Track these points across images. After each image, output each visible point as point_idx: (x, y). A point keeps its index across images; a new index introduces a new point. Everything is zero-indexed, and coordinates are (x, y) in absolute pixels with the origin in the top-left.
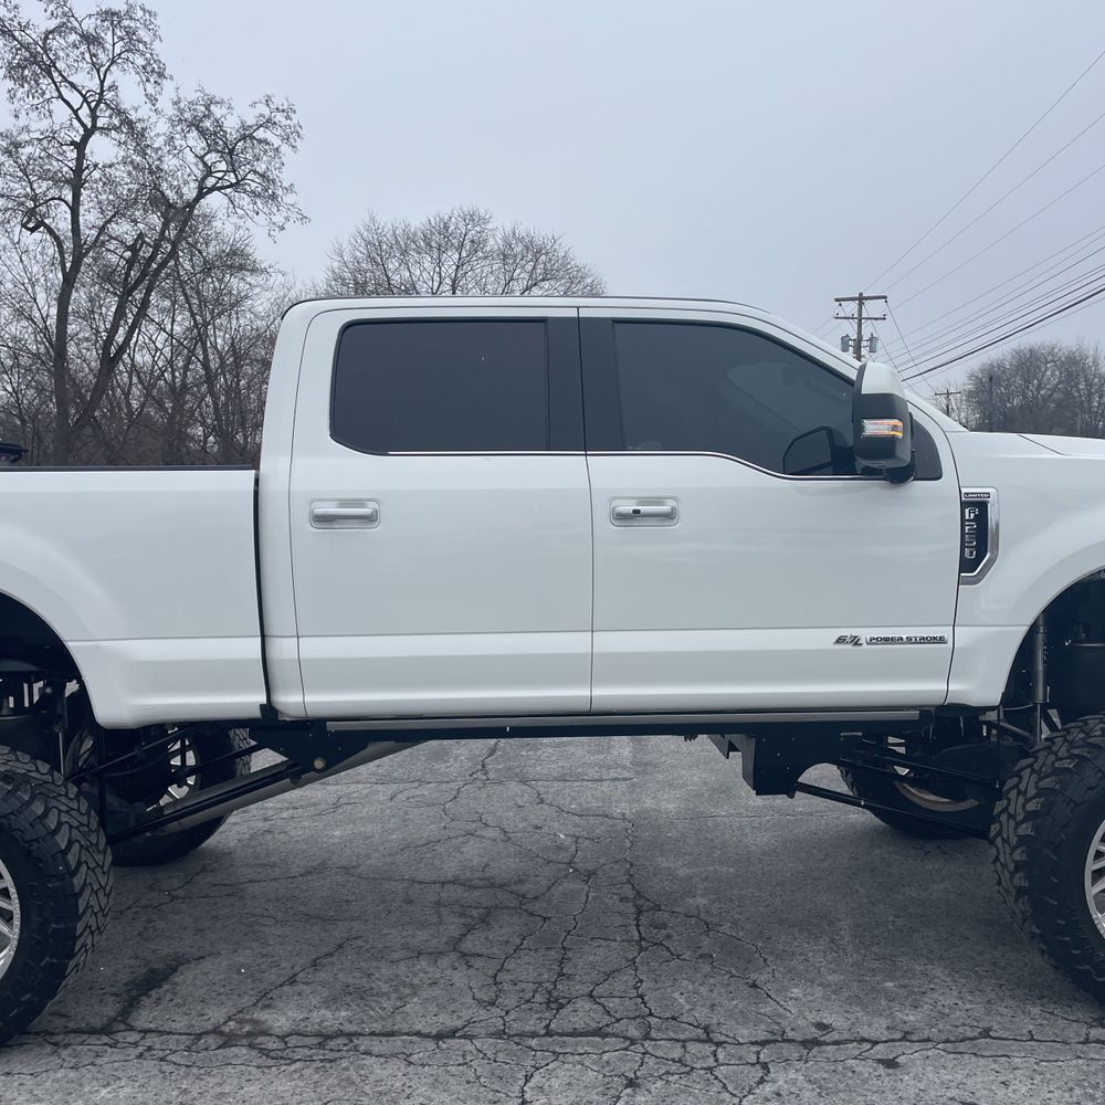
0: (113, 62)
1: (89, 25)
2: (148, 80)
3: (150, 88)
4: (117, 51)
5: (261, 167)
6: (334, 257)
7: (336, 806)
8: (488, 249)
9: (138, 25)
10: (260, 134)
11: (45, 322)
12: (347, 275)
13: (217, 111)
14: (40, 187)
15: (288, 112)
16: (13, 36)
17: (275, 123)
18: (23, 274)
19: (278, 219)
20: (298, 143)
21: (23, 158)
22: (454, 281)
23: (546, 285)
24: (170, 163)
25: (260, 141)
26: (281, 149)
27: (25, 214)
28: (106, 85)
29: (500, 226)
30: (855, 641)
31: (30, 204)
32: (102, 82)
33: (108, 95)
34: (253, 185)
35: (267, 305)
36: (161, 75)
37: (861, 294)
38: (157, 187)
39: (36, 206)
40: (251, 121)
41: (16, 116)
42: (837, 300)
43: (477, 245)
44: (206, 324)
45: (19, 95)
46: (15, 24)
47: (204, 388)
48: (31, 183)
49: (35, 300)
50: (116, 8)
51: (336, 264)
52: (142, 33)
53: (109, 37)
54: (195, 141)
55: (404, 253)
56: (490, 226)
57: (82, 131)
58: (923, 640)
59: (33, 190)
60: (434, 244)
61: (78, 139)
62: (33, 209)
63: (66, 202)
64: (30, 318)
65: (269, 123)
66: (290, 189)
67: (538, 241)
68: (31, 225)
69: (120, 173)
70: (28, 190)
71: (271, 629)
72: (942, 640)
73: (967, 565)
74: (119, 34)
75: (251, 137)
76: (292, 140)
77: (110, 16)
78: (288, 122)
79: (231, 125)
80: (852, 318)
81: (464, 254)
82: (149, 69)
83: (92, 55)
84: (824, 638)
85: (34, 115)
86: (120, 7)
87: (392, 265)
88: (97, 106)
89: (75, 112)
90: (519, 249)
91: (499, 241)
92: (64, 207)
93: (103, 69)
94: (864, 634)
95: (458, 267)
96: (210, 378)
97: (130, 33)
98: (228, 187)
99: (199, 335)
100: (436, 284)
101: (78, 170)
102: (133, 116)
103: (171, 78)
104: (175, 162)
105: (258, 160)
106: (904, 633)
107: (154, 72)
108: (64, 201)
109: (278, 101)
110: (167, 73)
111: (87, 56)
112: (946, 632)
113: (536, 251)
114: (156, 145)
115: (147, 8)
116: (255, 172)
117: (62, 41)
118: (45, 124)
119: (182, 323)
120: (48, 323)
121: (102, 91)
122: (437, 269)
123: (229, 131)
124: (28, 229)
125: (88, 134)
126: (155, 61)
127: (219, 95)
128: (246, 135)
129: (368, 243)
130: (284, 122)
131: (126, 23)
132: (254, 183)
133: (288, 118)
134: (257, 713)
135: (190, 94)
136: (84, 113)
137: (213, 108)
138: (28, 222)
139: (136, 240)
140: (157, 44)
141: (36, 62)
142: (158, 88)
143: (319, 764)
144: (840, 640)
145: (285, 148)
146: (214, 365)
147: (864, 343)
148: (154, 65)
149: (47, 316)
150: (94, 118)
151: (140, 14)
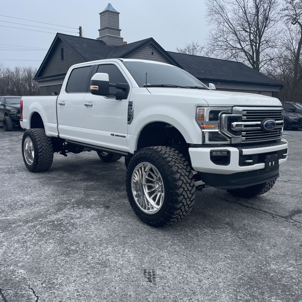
11: (294, 50)
14: (298, 11)
18: (290, 37)
21: (294, 4)
27: (293, 20)
30: (113, 135)
31: (295, 16)
39: (296, 17)
48: (295, 10)
49: (292, 44)
58: (122, 136)
59: (296, 12)
62: (295, 18)
64: (290, 50)
68: (294, 22)
70: (295, 13)
73: (129, 120)
112: (126, 135)
120: (295, 50)
124: (293, 24)
138: (293, 22)
149: (295, 48)
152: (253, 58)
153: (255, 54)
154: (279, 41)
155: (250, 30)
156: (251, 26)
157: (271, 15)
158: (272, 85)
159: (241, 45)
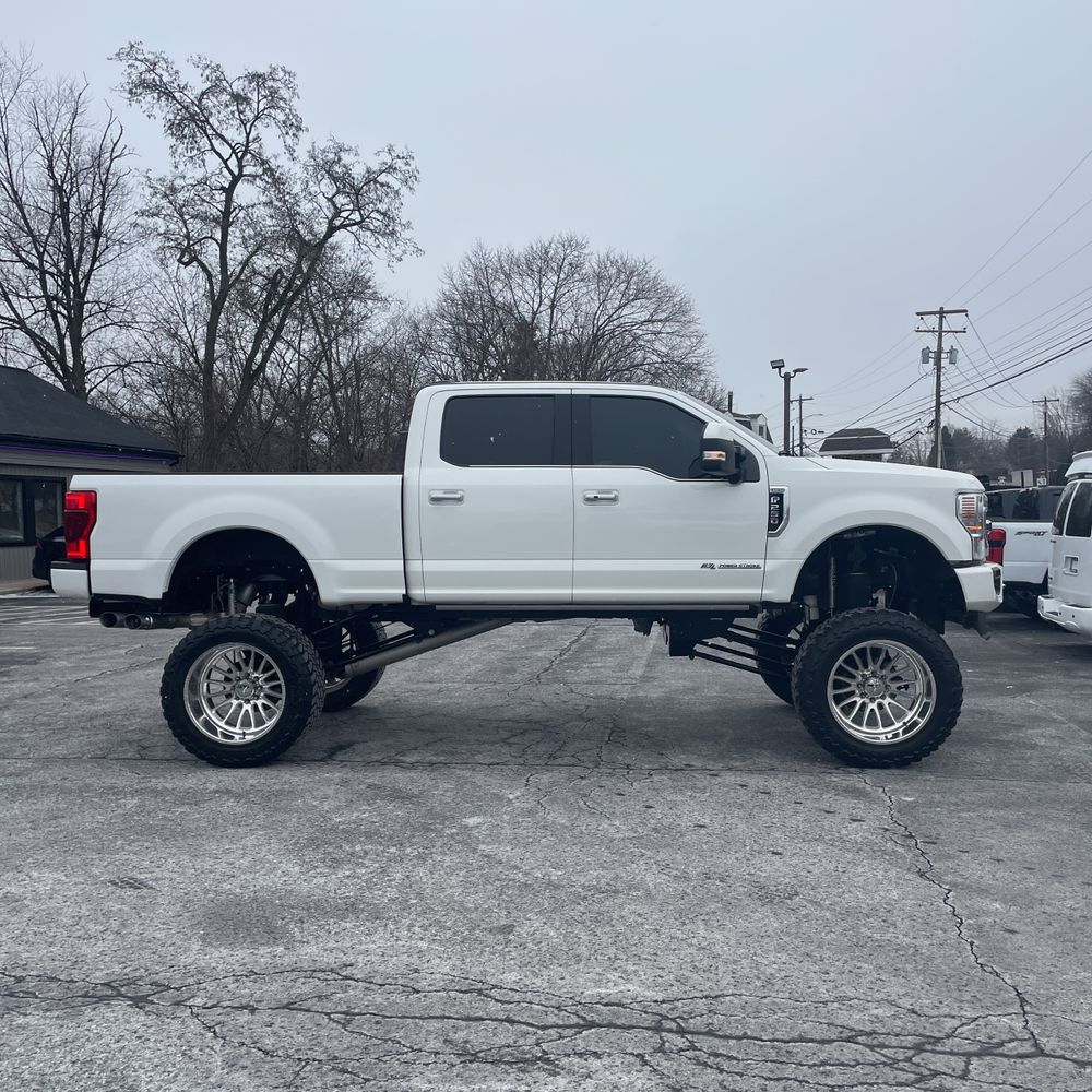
0: (257, 118)
1: (237, 87)
2: (287, 134)
3: (289, 140)
4: (261, 107)
5: (383, 207)
6: (446, 280)
7: (439, 691)
8: (584, 271)
9: (281, 86)
10: (383, 178)
12: (457, 297)
13: (346, 158)
14: (194, 228)
15: (407, 159)
16: (174, 98)
17: (396, 169)
19: (397, 252)
20: (416, 185)
22: (553, 301)
23: (638, 303)
24: (305, 207)
25: (382, 185)
26: (401, 192)
27: (179, 250)
28: (251, 138)
29: (596, 251)
30: (712, 567)
31: (185, 240)
32: (248, 135)
33: (253, 146)
34: (376, 223)
35: (384, 325)
36: (299, 128)
37: (942, 308)
38: (294, 229)
39: (190, 243)
40: (376, 168)
41: (176, 167)
42: (918, 314)
43: (575, 267)
44: (330, 342)
45: (180, 150)
46: (175, 85)
47: (327, 398)
48: (186, 223)
50: (261, 71)
51: (447, 287)
52: (284, 93)
53: (255, 98)
54: (328, 187)
55: (508, 276)
56: (586, 251)
57: (230, 178)
58: (749, 567)
59: (187, 228)
60: (535, 268)
61: (227, 185)
62: (188, 246)
63: (216, 241)
65: (391, 169)
66: (407, 226)
67: (630, 264)
68: (186, 260)
69: (261, 212)
70: (183, 229)
71: (409, 556)
72: (758, 567)
73: (772, 527)
74: (263, 93)
75: (375, 181)
76: (410, 183)
77: (255, 78)
78: (407, 167)
79: (358, 172)
80: (933, 331)
81: (562, 276)
82: (289, 123)
83: (240, 112)
84: (695, 565)
85: (189, 166)
86: (263, 69)
87: (497, 287)
88: (243, 156)
89: (225, 162)
90: (613, 271)
91: (594, 264)
92: (215, 246)
93: (248, 125)
94: (717, 563)
95: (556, 288)
96: (333, 390)
97: (273, 92)
98: (354, 224)
99: (324, 353)
100: (536, 306)
101: (227, 212)
102: (273, 163)
103: (307, 130)
104: (310, 206)
105: (380, 201)
106: (738, 563)
107: (293, 126)
108: (214, 239)
109: (399, 150)
110: (303, 126)
111: (236, 114)
112: (761, 562)
113: (627, 273)
114: (294, 192)
115: (287, 69)
116: (378, 211)
117: (215, 100)
118: (199, 174)
119: (309, 342)
120: (195, 343)
121: (248, 142)
122: (538, 291)
123: (356, 177)
124: (183, 263)
125: (235, 180)
126: (293, 116)
127: (347, 143)
128: (371, 179)
129: (476, 268)
130: (404, 168)
131: (269, 83)
132: (377, 221)
133: (407, 164)
134: (401, 599)
135: (322, 144)
136: (233, 163)
137: (342, 154)
138: (184, 257)
139: (276, 274)
140: (295, 101)
141: (194, 121)
142: (296, 140)
143: (431, 632)
144: (704, 566)
145: (404, 190)
146: (337, 378)
147: (944, 355)
148: (293, 120)
149: (195, 336)
150: (241, 167)
151: (281, 74)
152: (61, 359)
153: (67, 342)
154: (144, 309)
155: (41, 261)
156: (45, 250)
157: (111, 226)
158: (147, 454)
159: (13, 309)
